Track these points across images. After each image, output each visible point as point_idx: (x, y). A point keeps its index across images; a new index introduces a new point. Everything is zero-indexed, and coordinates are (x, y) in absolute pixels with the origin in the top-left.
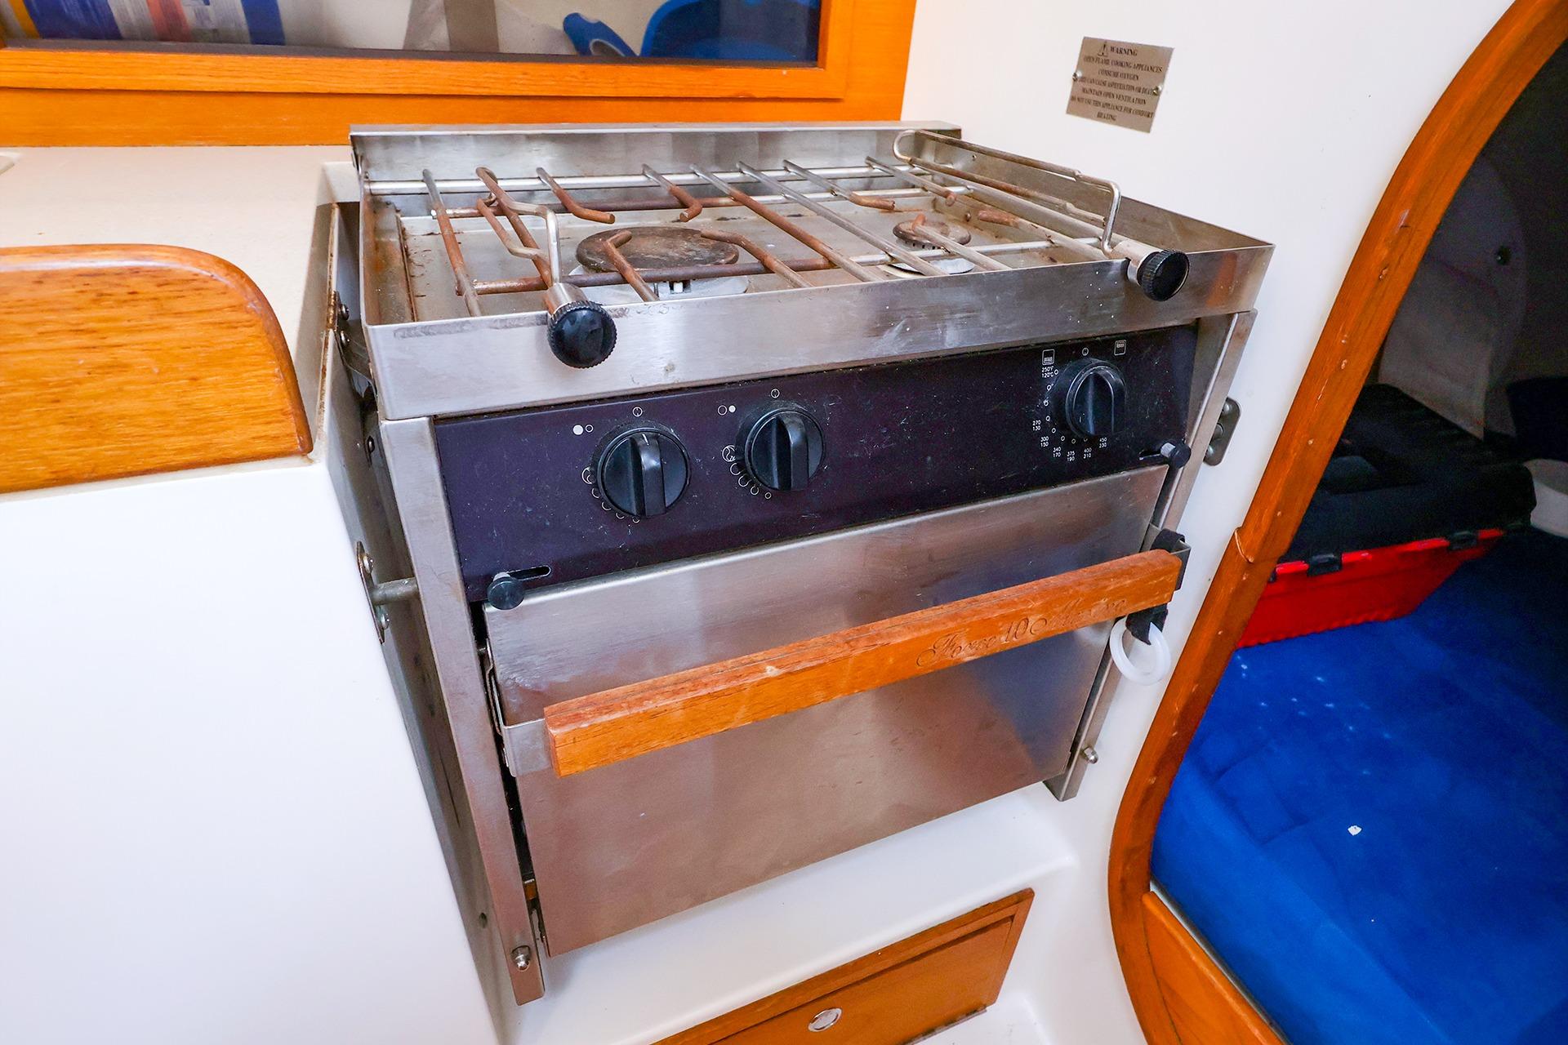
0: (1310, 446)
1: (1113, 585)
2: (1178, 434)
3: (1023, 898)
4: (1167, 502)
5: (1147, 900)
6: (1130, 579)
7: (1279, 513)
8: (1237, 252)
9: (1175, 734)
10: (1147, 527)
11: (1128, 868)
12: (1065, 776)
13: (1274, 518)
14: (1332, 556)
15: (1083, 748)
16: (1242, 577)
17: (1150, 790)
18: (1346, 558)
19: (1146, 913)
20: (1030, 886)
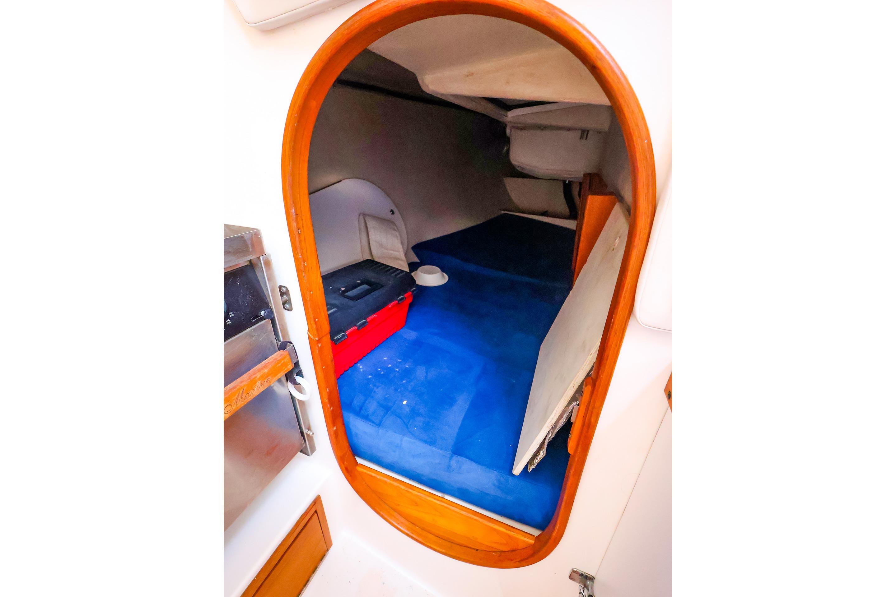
0: (312, 294)
1: (258, 375)
2: (265, 305)
3: (317, 501)
4: (278, 332)
5: (359, 469)
6: (266, 369)
7: (317, 320)
8: (243, 235)
9: (332, 408)
10: (276, 343)
11: (345, 463)
12: (306, 446)
13: (315, 322)
14: (364, 320)
15: (306, 432)
16: (318, 346)
17: (336, 433)
18: (369, 319)
19: (360, 473)
20: (317, 495)
